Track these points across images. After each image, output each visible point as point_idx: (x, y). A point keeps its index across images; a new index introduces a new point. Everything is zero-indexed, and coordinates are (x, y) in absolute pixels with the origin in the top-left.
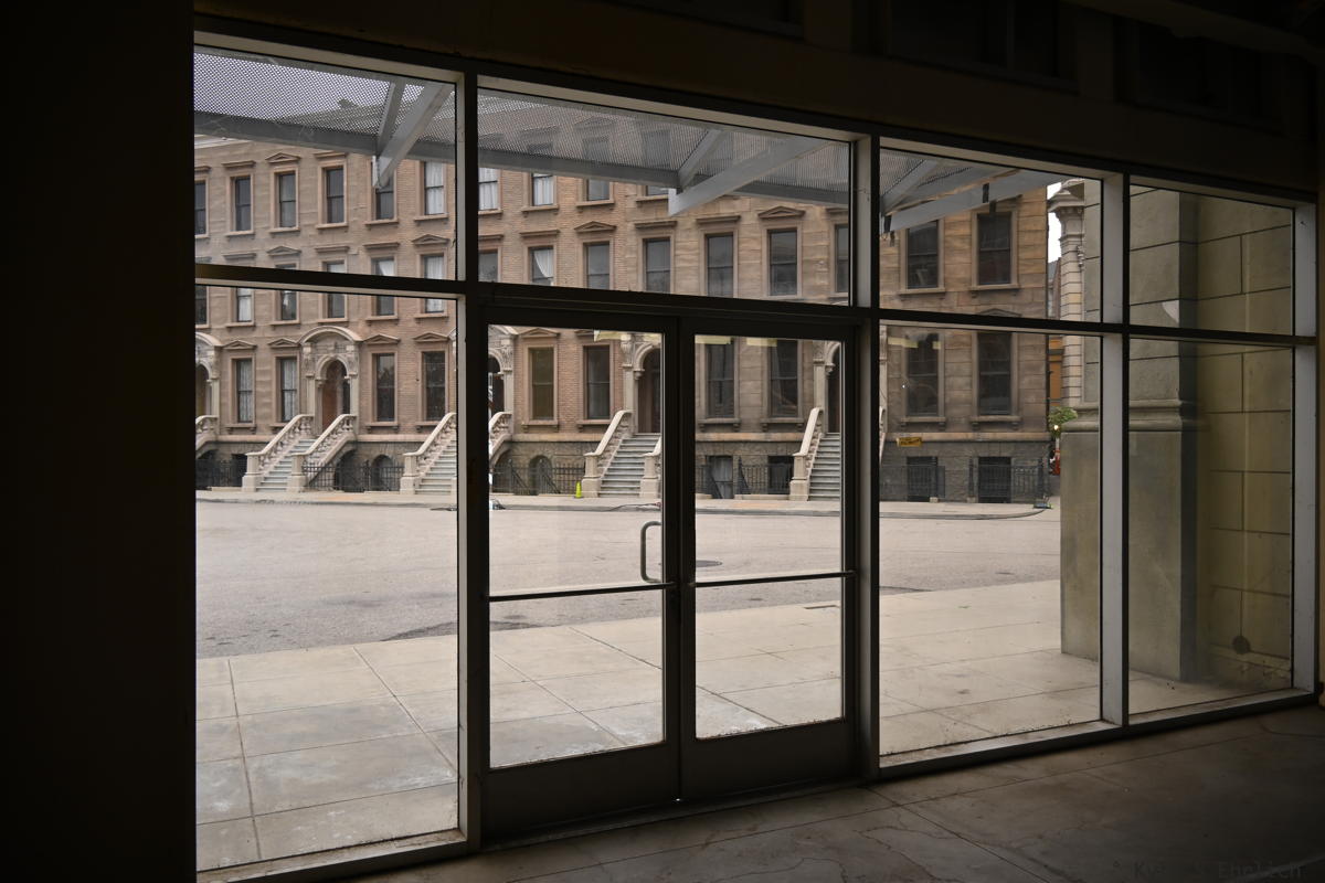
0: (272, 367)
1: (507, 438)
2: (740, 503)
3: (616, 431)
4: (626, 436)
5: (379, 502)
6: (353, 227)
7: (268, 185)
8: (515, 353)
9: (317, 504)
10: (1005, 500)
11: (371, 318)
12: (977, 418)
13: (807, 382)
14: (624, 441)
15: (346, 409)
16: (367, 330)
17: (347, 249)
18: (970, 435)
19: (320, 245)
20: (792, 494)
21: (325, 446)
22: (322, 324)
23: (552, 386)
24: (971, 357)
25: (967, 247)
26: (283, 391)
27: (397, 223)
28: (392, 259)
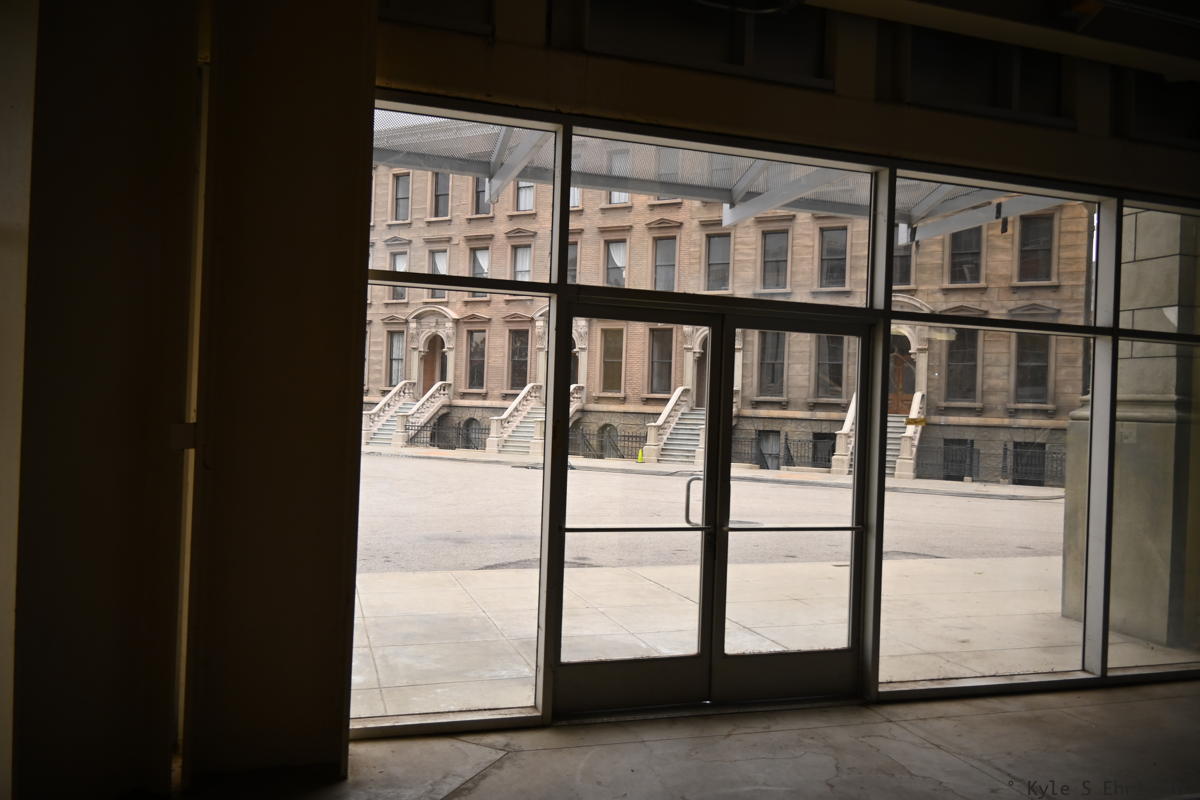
0: (383, 338)
1: (580, 408)
2: (785, 473)
3: (676, 404)
4: (684, 409)
5: (469, 458)
6: (456, 221)
7: (387, 184)
8: (589, 333)
9: (416, 457)
10: (1040, 484)
11: (467, 299)
12: (1013, 406)
13: (851, 367)
14: (683, 414)
15: (443, 377)
16: (464, 309)
17: (449, 240)
18: (1006, 421)
19: (428, 235)
20: (833, 468)
21: (424, 408)
22: (426, 303)
23: (621, 363)
24: (1009, 347)
25: (1009, 245)
26: (391, 360)
27: (493, 218)
28: (487, 248)
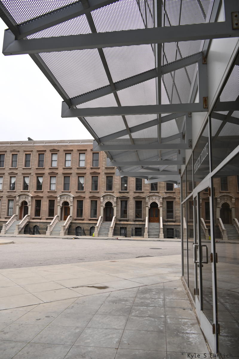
0: (6, 202)
1: (71, 222)
2: (132, 238)
3: (100, 221)
6: (32, 168)
7: (10, 157)
8: (73, 201)
11: (35, 191)
13: (144, 211)
16: (34, 193)
17: (30, 174)
19: (23, 172)
20: (145, 236)
21: (23, 222)
22: (22, 192)
26: (9, 208)
